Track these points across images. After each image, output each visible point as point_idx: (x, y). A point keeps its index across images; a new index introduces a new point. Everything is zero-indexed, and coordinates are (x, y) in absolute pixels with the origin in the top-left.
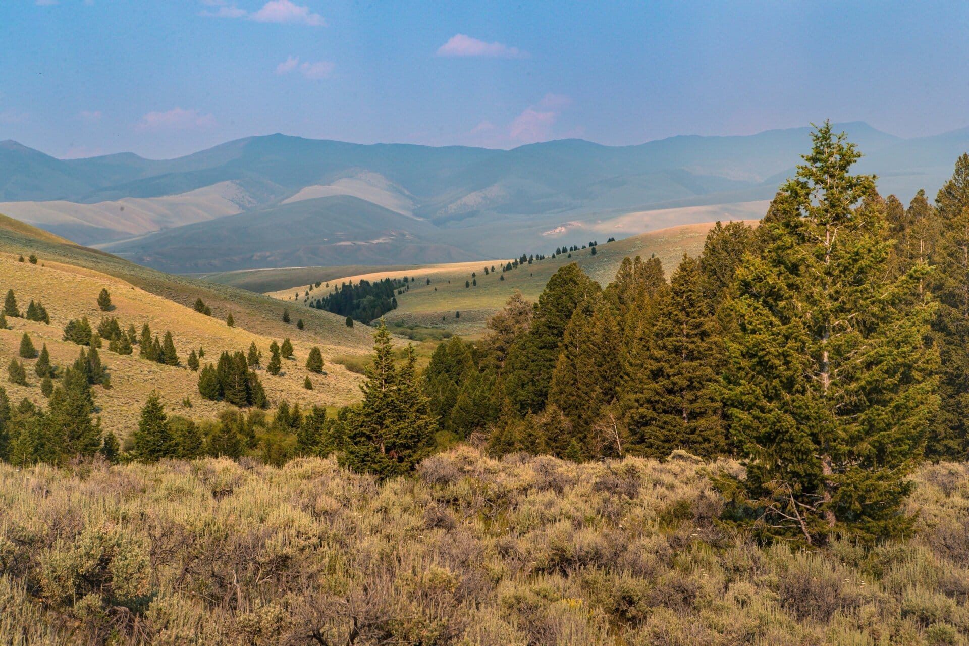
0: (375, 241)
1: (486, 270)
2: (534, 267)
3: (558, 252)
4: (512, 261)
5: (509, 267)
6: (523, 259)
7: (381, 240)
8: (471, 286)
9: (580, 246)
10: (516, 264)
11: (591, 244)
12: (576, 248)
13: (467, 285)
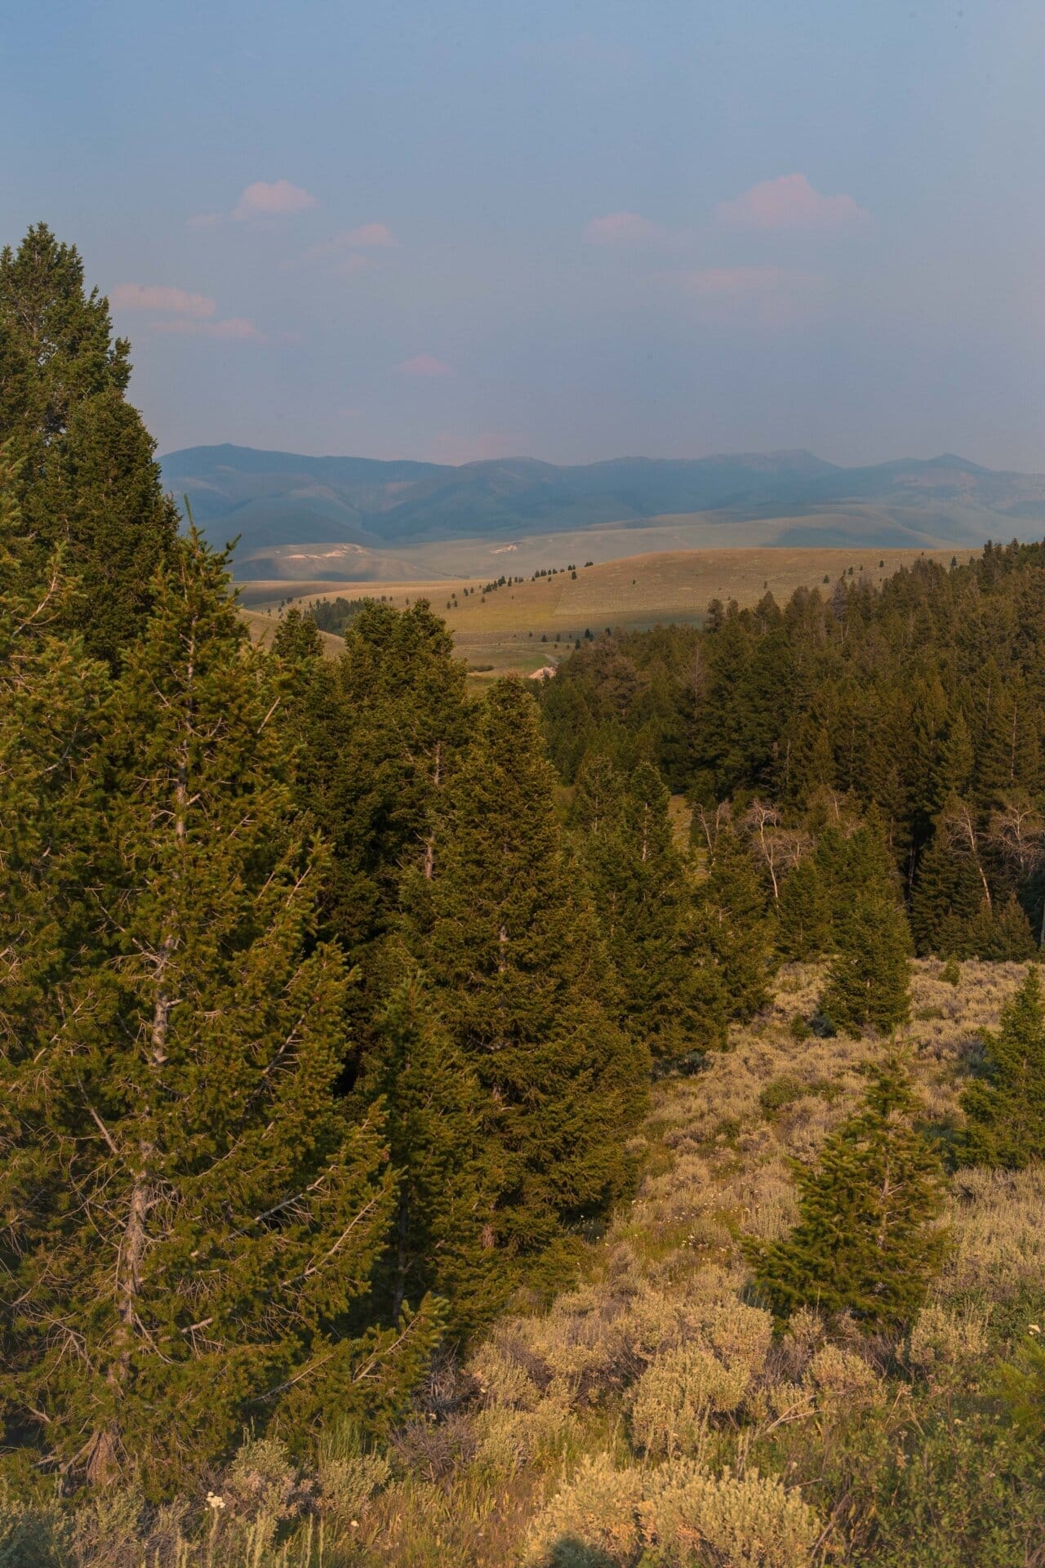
0: (328, 555)
1: (466, 591)
2: (514, 590)
3: (537, 575)
4: (492, 582)
5: (488, 589)
6: (502, 581)
7: (333, 554)
8: (452, 607)
9: (558, 569)
10: (495, 585)
11: (570, 568)
12: (555, 572)
13: (449, 606)
